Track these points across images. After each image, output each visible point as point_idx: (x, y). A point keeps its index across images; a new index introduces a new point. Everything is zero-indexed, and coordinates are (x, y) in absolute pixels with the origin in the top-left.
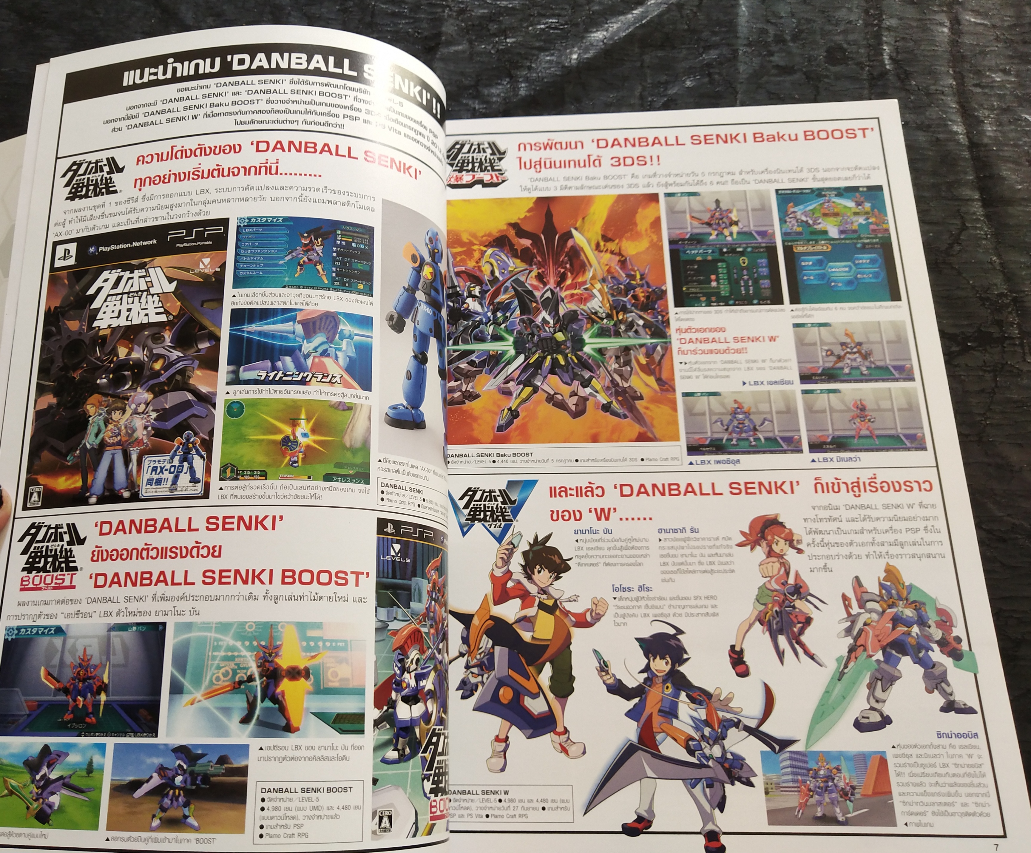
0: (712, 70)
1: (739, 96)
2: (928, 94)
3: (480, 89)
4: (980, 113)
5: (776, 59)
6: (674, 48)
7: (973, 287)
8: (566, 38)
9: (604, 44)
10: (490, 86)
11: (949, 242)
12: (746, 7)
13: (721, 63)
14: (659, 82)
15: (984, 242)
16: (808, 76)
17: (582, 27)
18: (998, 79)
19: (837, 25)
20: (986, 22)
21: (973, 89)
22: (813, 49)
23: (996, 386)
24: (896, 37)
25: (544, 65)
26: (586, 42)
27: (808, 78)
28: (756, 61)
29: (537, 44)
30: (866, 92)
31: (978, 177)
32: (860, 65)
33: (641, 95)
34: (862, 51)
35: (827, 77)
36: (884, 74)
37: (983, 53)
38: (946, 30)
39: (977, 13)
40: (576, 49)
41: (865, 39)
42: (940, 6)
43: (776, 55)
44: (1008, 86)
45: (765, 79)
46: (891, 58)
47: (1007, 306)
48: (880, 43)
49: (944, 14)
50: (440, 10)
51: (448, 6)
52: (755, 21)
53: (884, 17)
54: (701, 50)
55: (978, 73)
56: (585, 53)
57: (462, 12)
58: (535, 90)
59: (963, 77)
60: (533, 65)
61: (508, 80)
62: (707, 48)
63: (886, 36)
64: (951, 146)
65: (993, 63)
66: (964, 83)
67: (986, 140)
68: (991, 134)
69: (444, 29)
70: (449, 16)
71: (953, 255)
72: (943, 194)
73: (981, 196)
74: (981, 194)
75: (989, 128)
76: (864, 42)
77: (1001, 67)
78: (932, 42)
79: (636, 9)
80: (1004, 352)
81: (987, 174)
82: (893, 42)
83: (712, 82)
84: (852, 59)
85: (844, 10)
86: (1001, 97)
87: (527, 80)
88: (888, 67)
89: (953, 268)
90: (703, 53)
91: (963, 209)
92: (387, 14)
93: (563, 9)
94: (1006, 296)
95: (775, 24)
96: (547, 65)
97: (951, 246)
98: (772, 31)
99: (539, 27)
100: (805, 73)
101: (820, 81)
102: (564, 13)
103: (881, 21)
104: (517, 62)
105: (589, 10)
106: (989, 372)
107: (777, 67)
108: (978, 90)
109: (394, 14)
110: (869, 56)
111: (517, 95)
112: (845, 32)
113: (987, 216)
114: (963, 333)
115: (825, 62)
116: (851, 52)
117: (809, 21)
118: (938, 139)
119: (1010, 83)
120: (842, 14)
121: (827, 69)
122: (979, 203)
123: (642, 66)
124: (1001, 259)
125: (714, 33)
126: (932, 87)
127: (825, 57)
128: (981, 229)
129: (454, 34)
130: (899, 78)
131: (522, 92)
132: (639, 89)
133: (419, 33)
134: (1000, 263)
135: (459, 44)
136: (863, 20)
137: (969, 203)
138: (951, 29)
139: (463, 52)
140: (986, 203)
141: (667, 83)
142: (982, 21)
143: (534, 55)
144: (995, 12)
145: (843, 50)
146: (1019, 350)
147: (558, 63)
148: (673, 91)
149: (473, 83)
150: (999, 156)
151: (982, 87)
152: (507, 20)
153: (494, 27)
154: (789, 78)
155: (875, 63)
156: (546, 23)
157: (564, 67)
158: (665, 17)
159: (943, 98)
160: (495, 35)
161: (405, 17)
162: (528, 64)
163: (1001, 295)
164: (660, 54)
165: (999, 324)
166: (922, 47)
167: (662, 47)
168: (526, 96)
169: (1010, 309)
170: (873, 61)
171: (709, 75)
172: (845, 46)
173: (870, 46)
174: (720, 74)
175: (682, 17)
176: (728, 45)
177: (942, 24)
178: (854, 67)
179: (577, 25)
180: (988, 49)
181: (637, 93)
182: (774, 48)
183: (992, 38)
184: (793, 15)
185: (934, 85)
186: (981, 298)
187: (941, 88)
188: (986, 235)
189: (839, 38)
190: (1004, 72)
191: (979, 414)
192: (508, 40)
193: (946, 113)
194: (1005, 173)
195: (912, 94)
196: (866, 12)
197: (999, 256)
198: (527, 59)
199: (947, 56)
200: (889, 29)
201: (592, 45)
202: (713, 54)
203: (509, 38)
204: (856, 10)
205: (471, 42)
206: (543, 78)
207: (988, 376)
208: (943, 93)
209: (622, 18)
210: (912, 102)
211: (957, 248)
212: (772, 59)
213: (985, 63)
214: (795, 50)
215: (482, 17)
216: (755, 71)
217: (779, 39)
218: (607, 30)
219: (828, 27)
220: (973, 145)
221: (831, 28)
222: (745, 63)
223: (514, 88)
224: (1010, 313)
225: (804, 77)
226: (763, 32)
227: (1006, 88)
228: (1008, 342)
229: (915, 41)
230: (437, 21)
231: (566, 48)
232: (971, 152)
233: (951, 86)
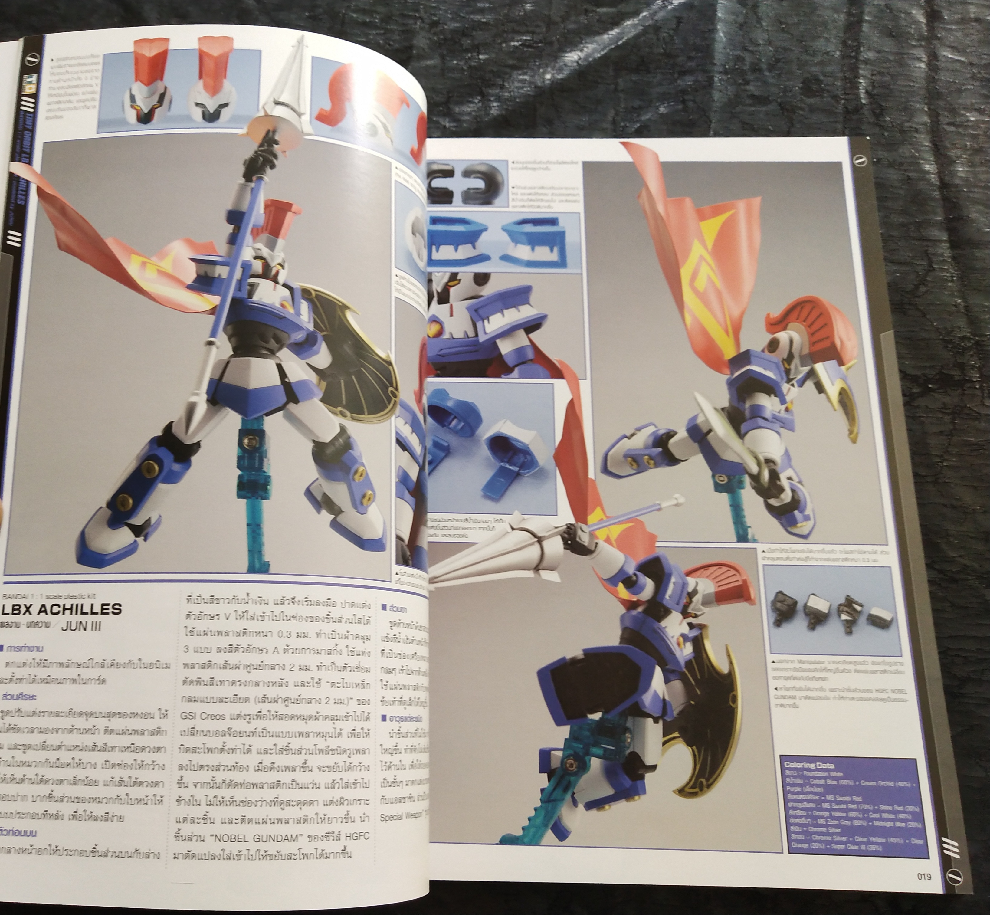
0: (686, 97)
1: (713, 125)
2: (902, 131)
3: (451, 106)
4: (953, 153)
5: (751, 87)
6: (649, 72)
7: (937, 329)
8: (540, 57)
9: (579, 64)
10: (460, 103)
11: (916, 283)
12: (724, 32)
13: (696, 90)
14: (633, 108)
15: (950, 284)
16: (783, 107)
17: (556, 46)
18: (972, 119)
19: (814, 55)
20: (963, 59)
21: (946, 127)
22: (789, 80)
23: (955, 429)
24: (872, 71)
25: (516, 84)
26: (560, 63)
27: (782, 109)
28: (731, 90)
29: (511, 62)
30: (840, 126)
31: (947, 218)
32: (835, 97)
33: (614, 119)
34: (839, 83)
35: (801, 109)
36: (858, 108)
37: (960, 91)
38: (923, 66)
39: (954, 49)
40: (549, 69)
41: (842, 71)
42: (918, 40)
43: (752, 83)
44: (982, 126)
45: (739, 108)
46: (867, 92)
47: (970, 349)
48: (857, 77)
49: (922, 49)
50: (411, 21)
51: (421, 18)
52: (732, 48)
53: (862, 49)
54: (676, 76)
55: (954, 111)
56: (558, 74)
57: (435, 24)
58: (507, 109)
59: (938, 115)
60: (506, 84)
61: (479, 98)
62: (683, 73)
63: (863, 70)
64: (922, 185)
65: (968, 102)
66: (939, 120)
67: (957, 181)
68: (963, 175)
69: (415, 42)
70: (421, 28)
71: (919, 297)
72: (912, 234)
73: (949, 238)
74: (950, 236)
75: (961, 169)
76: (841, 75)
77: (977, 106)
78: (909, 78)
79: (612, 29)
80: (964, 395)
81: (956, 216)
82: (869, 76)
83: (685, 109)
84: (828, 91)
85: (822, 40)
86: (974, 137)
87: (498, 99)
88: (863, 101)
89: (918, 309)
90: (678, 78)
91: (931, 250)
92: (358, 23)
93: (537, 26)
94: (969, 339)
95: (752, 52)
96: (520, 85)
97: (917, 287)
98: (748, 58)
99: (512, 44)
100: (780, 104)
101: (795, 113)
102: (538, 30)
103: (858, 52)
104: (490, 80)
105: (564, 29)
106: (948, 414)
107: (752, 96)
108: (953, 129)
109: (364, 24)
110: (845, 89)
111: (488, 114)
112: (821, 63)
113: (954, 258)
114: (924, 375)
115: (801, 94)
116: (828, 85)
117: (785, 49)
118: (909, 178)
119: (984, 122)
120: (820, 44)
121: (802, 101)
122: (947, 245)
123: (616, 90)
124: (966, 302)
125: (690, 58)
126: (907, 124)
127: (801, 88)
128: (947, 271)
129: (426, 47)
130: (874, 113)
131: (494, 112)
132: (611, 114)
133: (390, 45)
134: (965, 306)
135: (431, 58)
136: (841, 51)
137: (938, 244)
138: (929, 65)
139: (435, 67)
140: (954, 245)
141: (640, 108)
142: (960, 58)
143: (506, 73)
144: (973, 49)
145: (821, 82)
146: (978, 393)
147: (530, 83)
148: (646, 117)
149: (443, 100)
150: (968, 197)
151: (957, 126)
152: (480, 36)
153: (467, 42)
154: (764, 109)
155: (851, 97)
156: (520, 40)
157: (536, 87)
158: (642, 39)
159: (917, 136)
160: (467, 51)
161: (376, 27)
162: (501, 83)
163: (964, 338)
164: (634, 77)
165: (962, 367)
166: (899, 82)
167: (636, 71)
168: (498, 116)
169: (972, 353)
170: (848, 94)
171: (684, 102)
172: (822, 78)
173: (846, 78)
174: (694, 101)
175: (658, 39)
176: (705, 71)
177: (919, 60)
178: (829, 99)
179: (551, 43)
180: (963, 88)
181: (610, 118)
182: (750, 77)
183: (968, 76)
184: (770, 43)
185: (908, 121)
186: (943, 340)
187: (914, 126)
188: (952, 277)
189: (815, 70)
190: (980, 111)
191: (937, 456)
192: (481, 57)
193: (918, 151)
194: (974, 215)
195: (886, 130)
196: (844, 43)
197: (963, 298)
198: (499, 77)
199: (922, 92)
200: (866, 62)
201: (566, 65)
202: (689, 81)
203: (482, 54)
204: (834, 41)
205: (443, 57)
206: (515, 98)
207: (947, 419)
208: (916, 130)
209: (597, 38)
210: (885, 138)
211: (923, 289)
212: (747, 87)
213: (960, 101)
214: (771, 81)
215: (455, 31)
216: (730, 100)
217: (756, 69)
218: (581, 50)
219: (805, 57)
220: (944, 186)
221: (808, 58)
222: (721, 91)
223: (486, 107)
224: (972, 356)
225: (779, 108)
226: (739, 59)
227: (979, 127)
228: (968, 385)
229: (893, 76)
230: (408, 33)
231: (539, 67)
232: (942, 193)
233: (925, 124)
